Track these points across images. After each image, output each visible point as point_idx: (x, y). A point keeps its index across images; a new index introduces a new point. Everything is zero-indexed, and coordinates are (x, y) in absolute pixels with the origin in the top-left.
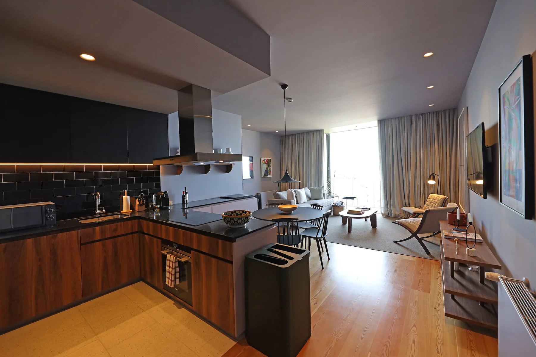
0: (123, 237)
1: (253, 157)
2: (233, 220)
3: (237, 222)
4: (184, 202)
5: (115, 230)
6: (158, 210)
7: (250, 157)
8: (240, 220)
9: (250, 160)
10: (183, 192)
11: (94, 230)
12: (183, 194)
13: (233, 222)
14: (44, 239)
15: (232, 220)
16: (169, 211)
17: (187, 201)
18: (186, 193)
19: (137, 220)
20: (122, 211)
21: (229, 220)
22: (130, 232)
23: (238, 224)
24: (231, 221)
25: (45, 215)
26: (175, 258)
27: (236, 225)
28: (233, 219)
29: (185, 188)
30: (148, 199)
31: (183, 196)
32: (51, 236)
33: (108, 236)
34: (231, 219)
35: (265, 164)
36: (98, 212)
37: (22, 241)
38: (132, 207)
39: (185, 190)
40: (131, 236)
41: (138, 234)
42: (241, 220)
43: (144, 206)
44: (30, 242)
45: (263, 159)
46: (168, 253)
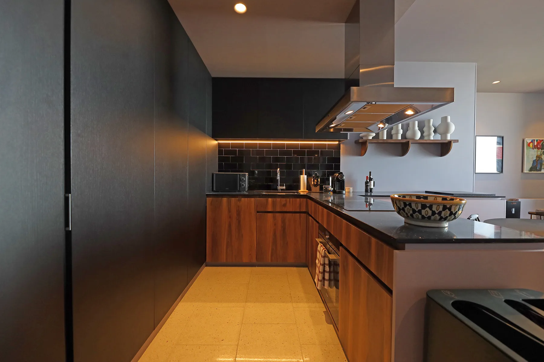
0: (291, 214)
1: (503, 137)
2: (411, 207)
3: (420, 212)
4: (368, 190)
5: (285, 205)
6: (331, 193)
7: (498, 137)
8: (428, 209)
9: (498, 143)
10: (367, 177)
11: (267, 201)
12: (367, 180)
13: (411, 212)
14: (233, 199)
15: (408, 207)
16: (343, 196)
17: (371, 189)
18: (371, 179)
19: (305, 199)
20: (299, 191)
21: (403, 206)
22: (298, 210)
23: (423, 217)
24: (406, 209)
25: (239, 182)
26: (324, 250)
27: (417, 219)
28: (410, 205)
29: (370, 173)
30: (325, 181)
31: (367, 183)
32: (237, 199)
33: (278, 209)
34: (405, 205)
35: (536, 150)
36: (279, 188)
37: (220, 198)
38: (309, 188)
39: (370, 175)
40: (298, 214)
41: (306, 214)
42: (431, 209)
43: (318, 187)
44: (225, 199)
45: (528, 140)
46: (321, 242)
